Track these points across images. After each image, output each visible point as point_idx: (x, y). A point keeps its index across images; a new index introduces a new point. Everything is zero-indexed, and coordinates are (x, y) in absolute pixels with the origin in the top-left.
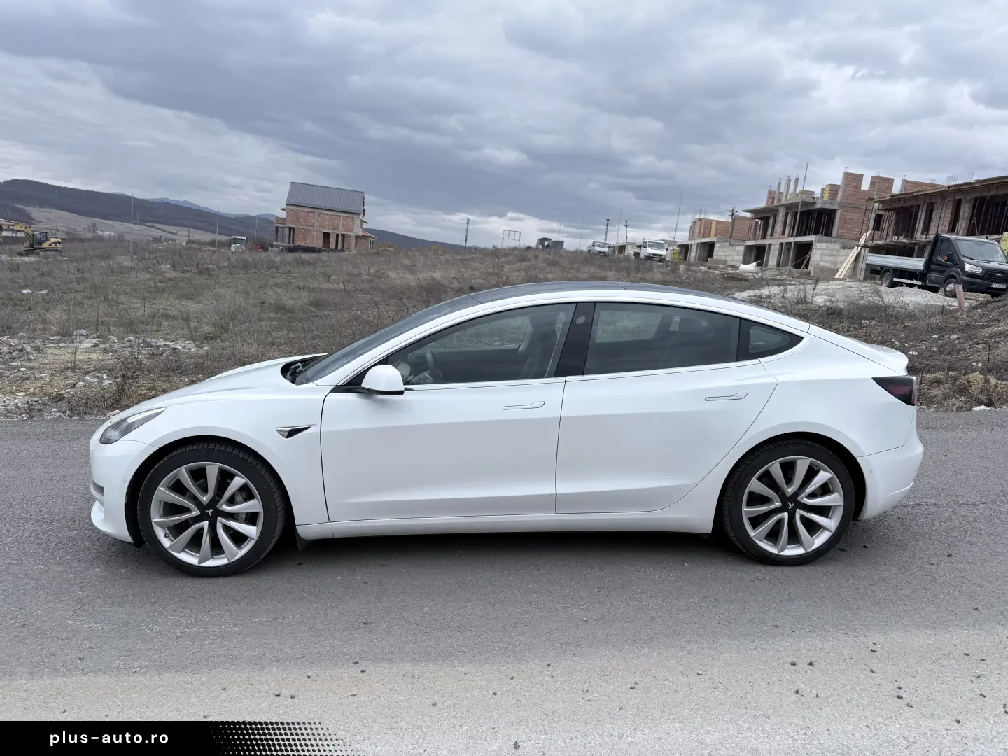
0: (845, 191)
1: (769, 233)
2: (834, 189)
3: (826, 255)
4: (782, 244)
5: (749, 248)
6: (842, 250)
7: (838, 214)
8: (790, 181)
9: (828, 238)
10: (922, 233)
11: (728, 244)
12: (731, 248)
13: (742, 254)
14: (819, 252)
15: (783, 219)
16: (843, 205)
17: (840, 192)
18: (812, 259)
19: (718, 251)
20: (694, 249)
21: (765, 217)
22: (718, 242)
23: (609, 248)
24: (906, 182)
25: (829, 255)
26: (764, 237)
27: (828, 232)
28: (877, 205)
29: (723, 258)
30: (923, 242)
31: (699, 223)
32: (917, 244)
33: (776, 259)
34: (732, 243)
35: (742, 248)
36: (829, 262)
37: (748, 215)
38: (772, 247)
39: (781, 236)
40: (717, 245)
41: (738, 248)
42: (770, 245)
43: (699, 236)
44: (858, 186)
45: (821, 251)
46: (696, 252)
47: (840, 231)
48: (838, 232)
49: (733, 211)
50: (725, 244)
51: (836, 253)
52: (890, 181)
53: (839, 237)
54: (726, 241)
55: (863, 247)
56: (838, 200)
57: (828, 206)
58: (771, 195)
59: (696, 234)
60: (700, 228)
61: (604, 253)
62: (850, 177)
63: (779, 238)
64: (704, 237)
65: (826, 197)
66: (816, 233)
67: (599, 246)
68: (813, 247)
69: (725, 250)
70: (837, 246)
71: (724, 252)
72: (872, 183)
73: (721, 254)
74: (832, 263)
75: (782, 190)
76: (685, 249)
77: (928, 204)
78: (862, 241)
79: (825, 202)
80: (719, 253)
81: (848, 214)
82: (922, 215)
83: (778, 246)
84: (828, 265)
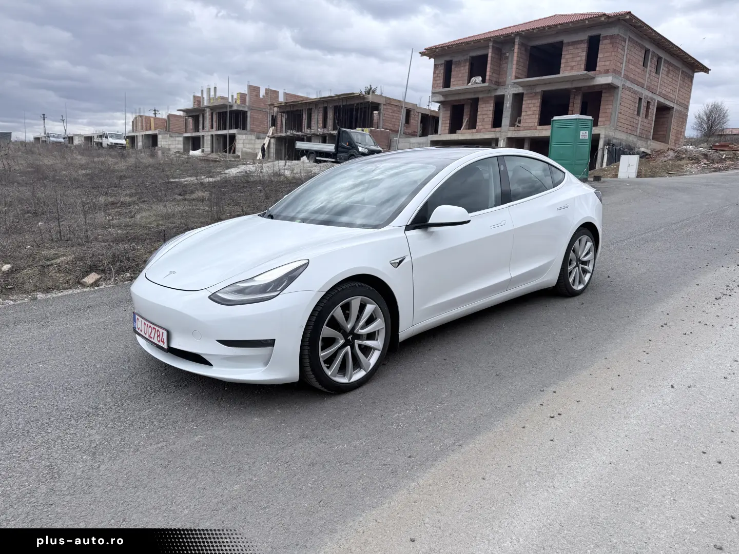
0: (250, 99)
1: (201, 127)
2: (242, 96)
3: (246, 144)
4: (212, 136)
5: (186, 138)
6: (257, 140)
7: (249, 114)
8: (210, 89)
9: (245, 131)
10: (307, 129)
11: (169, 135)
12: (172, 139)
13: (182, 143)
14: (241, 142)
15: (210, 117)
16: (251, 108)
17: (247, 99)
18: (237, 147)
19: (162, 141)
20: (140, 139)
21: (195, 115)
22: (159, 134)
23: (64, 138)
24: (286, 94)
25: (249, 144)
26: (197, 130)
27: (244, 127)
28: (276, 109)
29: (167, 147)
30: (309, 134)
31: (140, 118)
32: (306, 136)
33: (210, 146)
34: (171, 135)
35: (181, 139)
36: (249, 148)
37: (181, 113)
38: (205, 138)
39: (211, 130)
40: (160, 137)
41: (177, 139)
42: (203, 136)
43: (142, 129)
44: (258, 95)
45: (242, 141)
46: (143, 142)
47: (251, 126)
48: (250, 127)
49: (155, 110)
50: (166, 135)
51: (253, 142)
52: (276, 93)
53: (252, 131)
54: (167, 134)
55: (271, 138)
56: (247, 104)
57: (241, 109)
58: (197, 100)
59: (139, 127)
60: (142, 123)
61: (60, 143)
62: (252, 88)
63: (209, 131)
64: (146, 130)
65: (238, 102)
66: (236, 128)
67: (54, 137)
68: (236, 138)
69: (167, 140)
70: (253, 137)
71: (166, 141)
72: (266, 93)
73: (163, 143)
74: (252, 149)
75: (205, 96)
76: (132, 139)
77: (308, 109)
78: (270, 134)
79: (238, 106)
80: (162, 142)
81: (255, 114)
82: (305, 116)
83: (209, 137)
84: (249, 150)
